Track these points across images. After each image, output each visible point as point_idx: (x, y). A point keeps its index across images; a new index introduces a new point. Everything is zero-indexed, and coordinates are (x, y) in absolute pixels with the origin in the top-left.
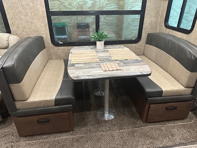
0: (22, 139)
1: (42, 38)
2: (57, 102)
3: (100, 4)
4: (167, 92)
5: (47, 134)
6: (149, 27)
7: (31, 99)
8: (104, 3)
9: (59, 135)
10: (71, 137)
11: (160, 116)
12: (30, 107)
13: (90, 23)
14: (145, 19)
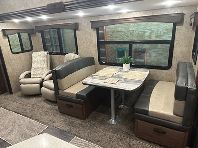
1: (93, 58)
2: (77, 96)
3: (158, 33)
4: (153, 112)
5: (71, 116)
6: (180, 56)
7: (67, 91)
8: (162, 32)
9: (76, 119)
10: (81, 123)
11: (149, 136)
12: (64, 95)
13: (147, 48)
14: (174, 48)
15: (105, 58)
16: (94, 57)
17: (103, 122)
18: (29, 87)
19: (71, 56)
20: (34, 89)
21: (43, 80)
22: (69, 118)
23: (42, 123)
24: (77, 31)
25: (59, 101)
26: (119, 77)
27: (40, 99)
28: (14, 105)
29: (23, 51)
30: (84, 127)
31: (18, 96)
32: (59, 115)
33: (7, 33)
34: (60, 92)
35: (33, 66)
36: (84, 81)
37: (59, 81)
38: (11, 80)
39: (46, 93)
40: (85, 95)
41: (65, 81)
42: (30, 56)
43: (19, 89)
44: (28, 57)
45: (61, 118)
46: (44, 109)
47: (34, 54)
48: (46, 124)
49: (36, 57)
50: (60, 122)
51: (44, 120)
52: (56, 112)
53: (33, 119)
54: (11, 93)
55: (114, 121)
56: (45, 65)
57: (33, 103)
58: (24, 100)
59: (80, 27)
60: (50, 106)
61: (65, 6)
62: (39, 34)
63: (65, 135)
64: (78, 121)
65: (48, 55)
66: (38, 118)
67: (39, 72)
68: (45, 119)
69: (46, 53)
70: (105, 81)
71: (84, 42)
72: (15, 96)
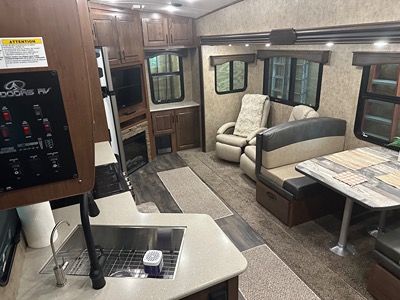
0: (256, 203)
1: (345, 122)
2: (286, 184)
9: (278, 220)
10: (283, 230)
12: (267, 176)
15: (390, 121)
16: (348, 121)
17: (319, 244)
18: (226, 149)
19: (303, 112)
20: (233, 152)
21: (247, 144)
22: (267, 215)
23: (229, 206)
24: (325, 67)
25: (259, 183)
26: (372, 175)
27: (237, 170)
28: (203, 168)
29: (232, 90)
30: (284, 237)
31: (211, 158)
32: (255, 205)
33: (216, 61)
34: (263, 170)
35: (241, 116)
36: (300, 164)
37: (264, 152)
38: (207, 131)
39: (246, 165)
40: (298, 187)
41: (272, 156)
42: (241, 98)
43: (214, 147)
44: (237, 101)
45: (256, 210)
46: (236, 188)
47: (246, 97)
48: (232, 210)
49: (247, 103)
50: (252, 214)
51: (232, 202)
52: (253, 198)
53: (219, 196)
54: (204, 151)
55: (341, 249)
56: (258, 118)
57: (225, 173)
58: (216, 164)
59: (332, 59)
60: (246, 185)
61: (298, 34)
62: (261, 64)
63: (252, 235)
64: (279, 225)
65: (268, 101)
66: (225, 198)
67: (246, 128)
68: (234, 202)
69: (265, 97)
70: (336, 175)
71: (333, 89)
72: (208, 156)
